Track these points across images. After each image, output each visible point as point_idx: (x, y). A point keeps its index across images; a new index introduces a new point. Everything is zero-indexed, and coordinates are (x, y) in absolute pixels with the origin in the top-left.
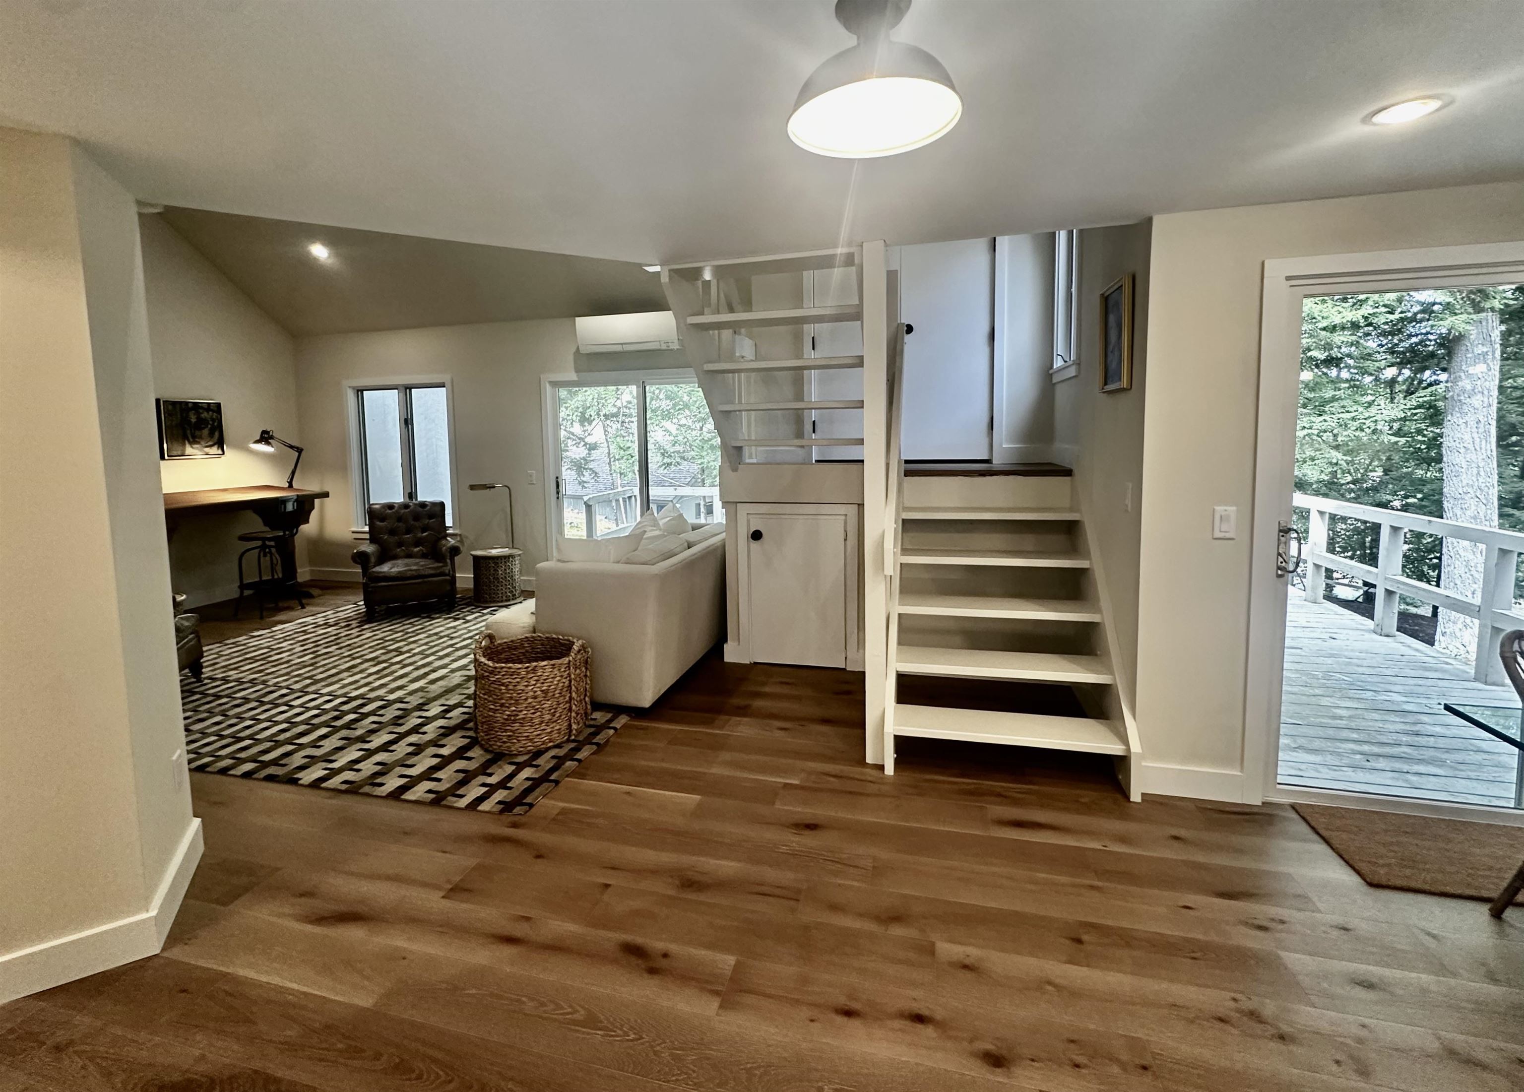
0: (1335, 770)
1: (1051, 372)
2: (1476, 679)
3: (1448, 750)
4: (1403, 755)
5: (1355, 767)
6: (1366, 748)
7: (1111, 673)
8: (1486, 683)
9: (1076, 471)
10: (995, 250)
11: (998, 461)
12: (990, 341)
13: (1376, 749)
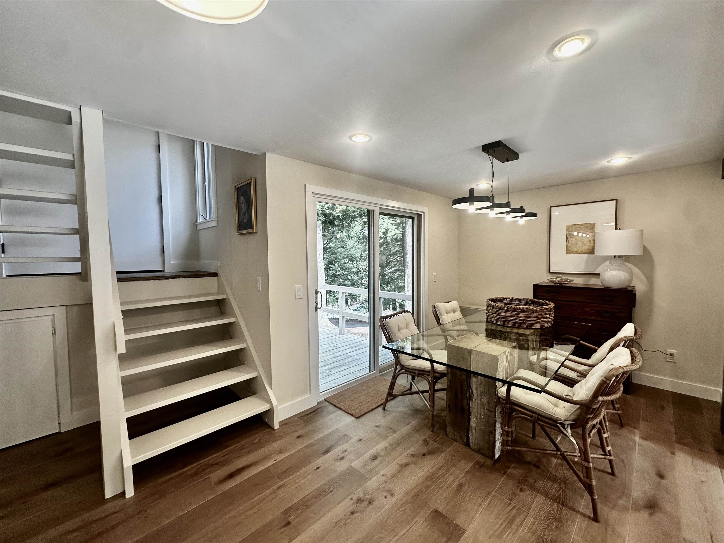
0: (324, 379)
1: (196, 224)
2: (340, 334)
3: (344, 359)
4: (337, 365)
5: (329, 375)
6: (328, 367)
7: (257, 370)
8: (342, 334)
9: (220, 273)
10: (159, 152)
11: (168, 271)
12: (159, 204)
13: (330, 367)
